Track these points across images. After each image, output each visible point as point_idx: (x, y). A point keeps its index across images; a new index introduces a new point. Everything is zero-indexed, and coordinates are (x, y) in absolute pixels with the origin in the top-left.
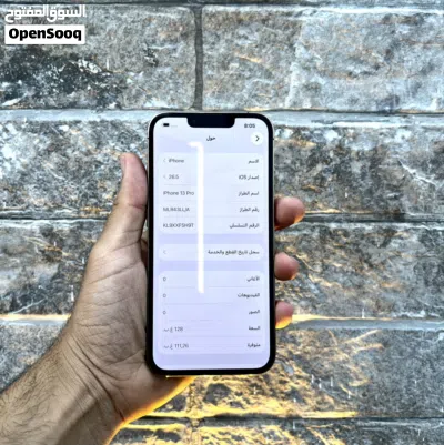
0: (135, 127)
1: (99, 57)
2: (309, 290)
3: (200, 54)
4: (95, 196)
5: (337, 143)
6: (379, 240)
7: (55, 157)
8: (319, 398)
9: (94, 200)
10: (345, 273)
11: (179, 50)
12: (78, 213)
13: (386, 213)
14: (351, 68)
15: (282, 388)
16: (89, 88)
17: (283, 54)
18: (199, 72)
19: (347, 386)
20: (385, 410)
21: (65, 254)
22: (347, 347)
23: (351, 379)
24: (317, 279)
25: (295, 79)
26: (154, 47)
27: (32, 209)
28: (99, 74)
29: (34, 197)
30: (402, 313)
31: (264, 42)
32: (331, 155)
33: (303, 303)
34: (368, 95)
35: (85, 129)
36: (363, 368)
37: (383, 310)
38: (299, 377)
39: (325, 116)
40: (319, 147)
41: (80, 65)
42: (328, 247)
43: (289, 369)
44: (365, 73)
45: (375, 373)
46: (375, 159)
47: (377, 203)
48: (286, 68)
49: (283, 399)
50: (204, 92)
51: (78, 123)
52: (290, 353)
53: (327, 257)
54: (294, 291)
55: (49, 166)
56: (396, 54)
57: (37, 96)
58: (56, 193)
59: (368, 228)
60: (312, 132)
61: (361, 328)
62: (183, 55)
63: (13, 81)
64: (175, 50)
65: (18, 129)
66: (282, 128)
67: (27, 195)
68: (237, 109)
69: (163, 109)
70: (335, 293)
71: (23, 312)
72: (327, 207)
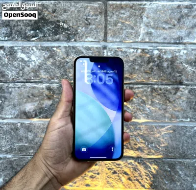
0: (81, 49)
1: (68, 21)
2: (146, 111)
3: (106, 20)
4: (66, 75)
5: (158, 55)
6: (173, 92)
7: (51, 60)
8: (149, 150)
9: (66, 76)
10: (160, 104)
12: (60, 81)
13: (176, 82)
14: (164, 26)
15: (135, 146)
16: (64, 33)
17: (138, 20)
18: (106, 27)
19: (159, 146)
20: (173, 155)
21: (55, 96)
22: (160, 132)
23: (161, 144)
24: (149, 107)
25: (143, 30)
26: (89, 18)
27: (42, 79)
28: (67, 28)
29: (43, 75)
30: (181, 119)
31: (131, 16)
32: (156, 59)
33: (144, 115)
34: (170, 36)
35: (62, 49)
36: (165, 140)
37: (174, 118)
38: (141, 143)
39: (154, 44)
40: (151, 56)
41: (60, 24)
42: (153, 94)
43: (138, 140)
44: (170, 28)
45: (170, 142)
46: (172, 61)
47: (173, 78)
48: (140, 26)
49: (136, 150)
50: (108, 35)
51: (60, 46)
52: (138, 134)
53: (153, 98)
54: (141, 111)
55: (49, 63)
56: (182, 20)
57: (44, 36)
58: (51, 74)
59: (169, 87)
60: (149, 51)
61: (165, 125)
62: (100, 21)
63: (35, 31)
64: (97, 19)
65: (37, 49)
66: (137, 49)
67: (41, 74)
68: (120, 42)
69: (92, 41)
70: (156, 112)
71: (40, 118)
72: (154, 79)
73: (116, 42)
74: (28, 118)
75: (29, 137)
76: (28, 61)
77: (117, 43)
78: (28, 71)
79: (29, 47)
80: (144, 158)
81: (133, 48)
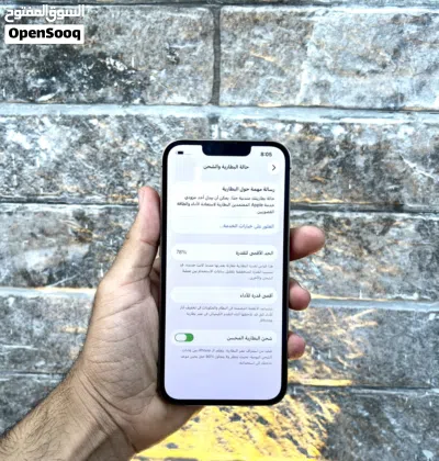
0: (157, 121)
1: (125, 56)
2: (312, 273)
3: (217, 52)
4: (121, 184)
5: (343, 138)
6: (378, 228)
7: (86, 148)
8: (318, 368)
9: (120, 188)
10: (345, 258)
11: (199, 49)
12: (107, 199)
13: (386, 204)
14: (359, 67)
16: (116, 84)
17: (295, 53)
18: (217, 70)
19: (343, 357)
20: (376, 380)
21: (95, 236)
22: (345, 323)
23: (348, 352)
25: (306, 76)
26: (175, 46)
27: (65, 195)
28: (125, 71)
29: (67, 185)
30: (396, 295)
31: (278, 42)
32: (338, 149)
34: (376, 93)
35: (113, 122)
36: (358, 343)
37: (379, 292)
39: (333, 113)
40: (327, 141)
41: (108, 63)
44: (373, 72)
45: (369, 348)
46: (378, 154)
47: (379, 195)
48: (299, 67)
50: (221, 89)
51: (107, 116)
53: (330, 243)
55: (80, 156)
56: (403, 53)
57: (69, 92)
58: (87, 181)
59: (369, 217)
60: (320, 128)
61: (358, 307)
62: (202, 53)
63: (48, 78)
64: (195, 49)
65: (53, 122)
66: (293, 123)
67: (61, 183)
68: (251, 105)
69: (183, 104)
70: (336, 275)
71: (60, 286)
72: (331, 197)
73: (241, 105)
74: (33, 285)
75: (36, 330)
76: (32, 151)
77: (242, 109)
78: (32, 174)
79: (34, 117)
80: (306, 386)
81: (283, 121)
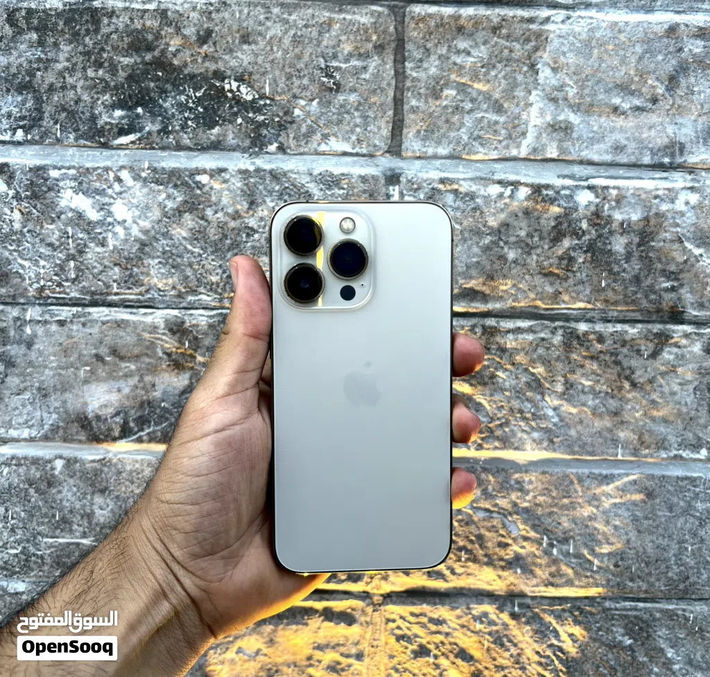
0: (305, 180)
1: (256, 77)
2: (545, 417)
3: (400, 75)
5: (593, 208)
6: (647, 348)
7: (189, 220)
8: (553, 569)
10: (596, 394)
11: (371, 70)
12: (221, 300)
13: (659, 311)
14: (617, 101)
15: (502, 553)
16: (239, 121)
17: (520, 78)
18: (398, 102)
19: (592, 552)
20: (644, 587)
21: (200, 359)
22: (595, 498)
23: (599, 543)
24: (556, 402)
25: (536, 115)
26: (335, 64)
27: (154, 294)
28: (254, 101)
29: (157, 277)
30: (674, 452)
31: (494, 61)
32: (584, 225)
33: (536, 435)
34: (641, 141)
35: (233, 180)
36: (616, 527)
37: (648, 447)
38: (526, 539)
39: (577, 170)
40: (567, 214)
41: (227, 87)
42: (574, 356)
43: (512, 527)
44: (638, 109)
45: (633, 535)
46: (646, 233)
47: (647, 297)
48: (525, 98)
49: (503, 568)
50: (405, 131)
51: (224, 170)
52: (515, 505)
53: (573, 372)
54: (524, 419)
55: (180, 232)
56: (683, 82)
57: (164, 131)
58: (189, 272)
59: (633, 331)
60: (558, 193)
61: (616, 472)
62: (376, 76)
63: (130, 109)
64: (365, 68)
65: (137, 177)
66: (516, 184)
67: (148, 274)
68: (451, 157)
69: (345, 154)
70: (581, 422)
71: (140, 440)
72: (575, 300)
73: (435, 157)
74: (96, 439)
75: (98, 512)
76: (101, 223)
77: (438, 163)
78: (100, 260)
79: (107, 169)
80: (533, 598)
81: (500, 182)
